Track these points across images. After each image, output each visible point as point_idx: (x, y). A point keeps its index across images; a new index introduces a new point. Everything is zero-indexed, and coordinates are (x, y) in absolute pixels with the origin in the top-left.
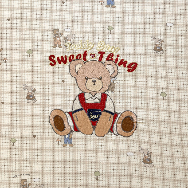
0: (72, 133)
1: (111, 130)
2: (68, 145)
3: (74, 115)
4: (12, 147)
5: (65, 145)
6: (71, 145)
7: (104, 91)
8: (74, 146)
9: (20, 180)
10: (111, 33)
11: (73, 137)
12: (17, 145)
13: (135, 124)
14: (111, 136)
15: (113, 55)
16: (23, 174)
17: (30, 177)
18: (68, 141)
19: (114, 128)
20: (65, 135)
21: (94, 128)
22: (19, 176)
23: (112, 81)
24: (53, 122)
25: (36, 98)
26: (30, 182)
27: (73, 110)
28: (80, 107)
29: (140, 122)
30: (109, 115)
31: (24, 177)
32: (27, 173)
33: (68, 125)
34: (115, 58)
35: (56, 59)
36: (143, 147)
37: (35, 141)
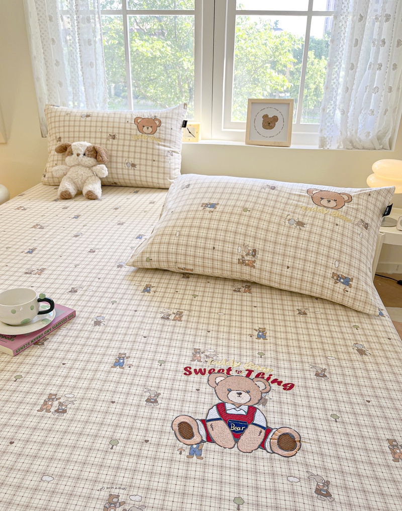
0: (202, 443)
1: (262, 446)
2: (195, 457)
4: (110, 450)
5: (191, 455)
6: (199, 456)
7: (252, 404)
8: (204, 459)
9: (108, 495)
10: (261, 357)
11: (203, 448)
12: (118, 448)
13: (298, 444)
14: (260, 453)
15: (264, 374)
16: (114, 487)
17: (125, 492)
18: (196, 452)
19: (266, 444)
20: (192, 444)
21: (236, 442)
22: (108, 488)
23: (263, 396)
24: (178, 428)
25: (159, 402)
26: (123, 500)
27: (207, 419)
28: (218, 417)
29: (305, 442)
30: (260, 429)
31: (115, 492)
32: (122, 487)
33: (198, 433)
34: (266, 376)
36: (315, 472)
37: (146, 447)
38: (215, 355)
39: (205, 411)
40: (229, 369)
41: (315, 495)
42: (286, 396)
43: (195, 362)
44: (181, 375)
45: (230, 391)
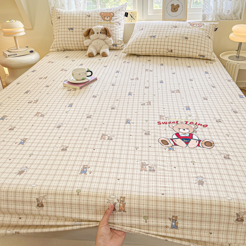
3: (174, 140)
35: (161, 123)
38: (169, 117)
39: (171, 136)
40: (177, 122)
41: (224, 159)
42: (205, 129)
43: (162, 120)
44: (157, 124)
45: (179, 129)
